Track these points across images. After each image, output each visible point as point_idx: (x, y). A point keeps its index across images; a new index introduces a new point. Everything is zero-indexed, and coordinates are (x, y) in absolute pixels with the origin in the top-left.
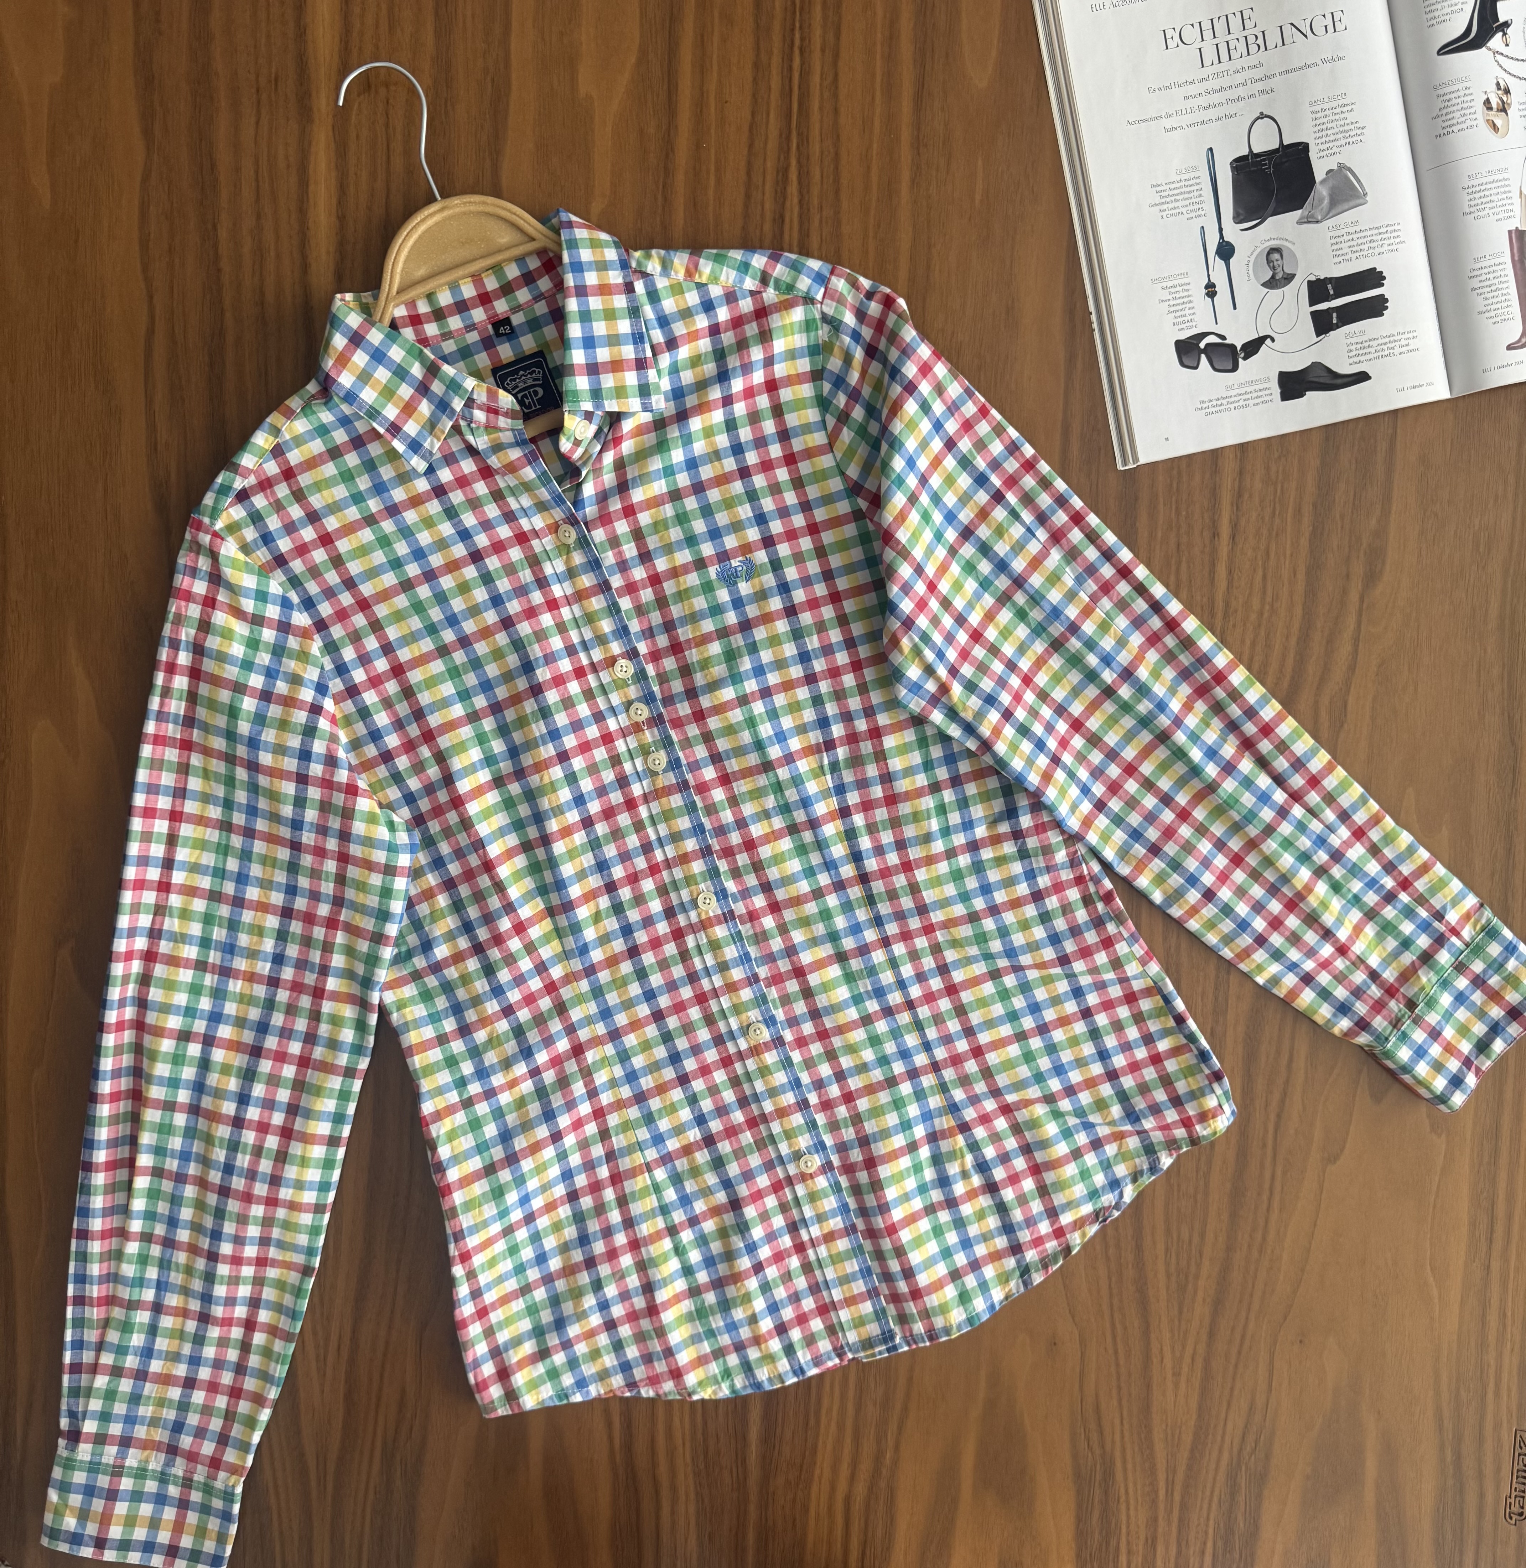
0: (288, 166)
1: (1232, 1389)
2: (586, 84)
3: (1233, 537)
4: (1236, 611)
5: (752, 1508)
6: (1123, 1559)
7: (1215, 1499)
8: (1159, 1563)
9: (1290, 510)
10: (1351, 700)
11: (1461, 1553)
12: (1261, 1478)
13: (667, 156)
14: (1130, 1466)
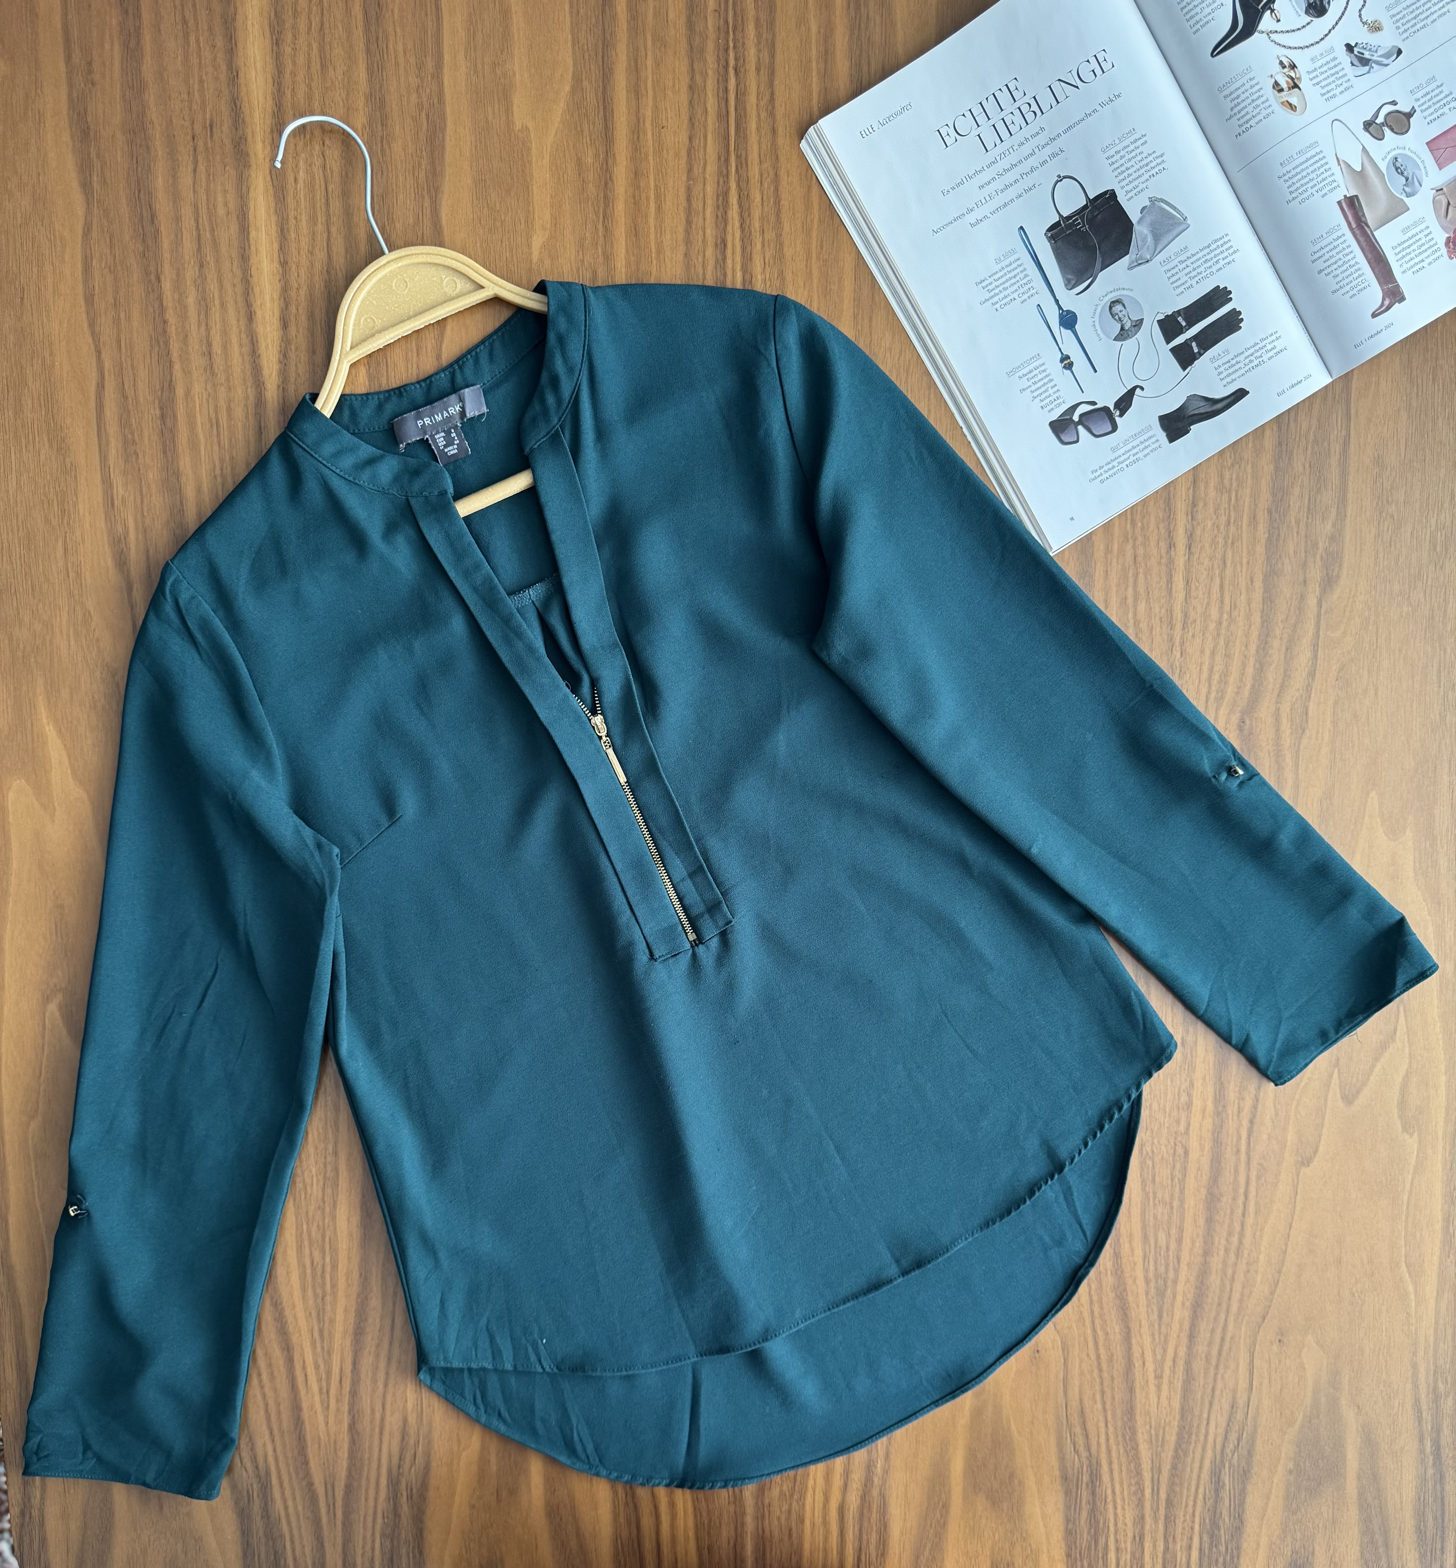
0: (228, 213)
1: (1213, 1390)
2: (521, 115)
3: (1189, 547)
4: (1195, 621)
5: (749, 1520)
6: (1112, 1556)
7: (1200, 1496)
8: (1147, 1558)
9: (1245, 518)
10: (1312, 706)
11: (1443, 1539)
12: (1245, 1475)
13: (606, 184)
14: (1115, 1467)
